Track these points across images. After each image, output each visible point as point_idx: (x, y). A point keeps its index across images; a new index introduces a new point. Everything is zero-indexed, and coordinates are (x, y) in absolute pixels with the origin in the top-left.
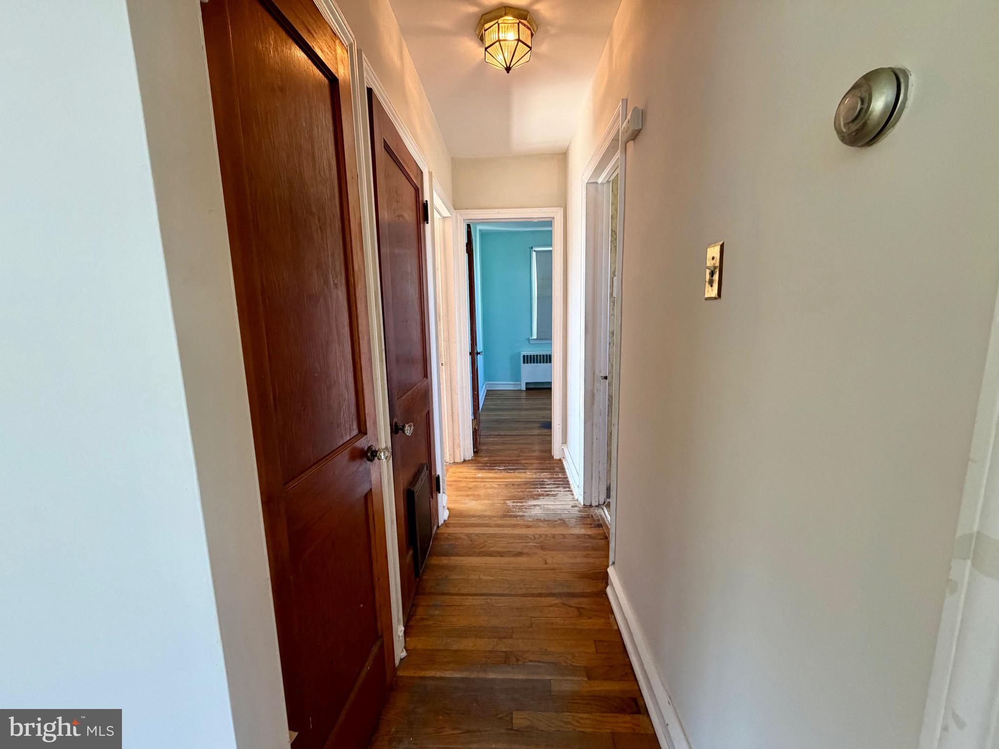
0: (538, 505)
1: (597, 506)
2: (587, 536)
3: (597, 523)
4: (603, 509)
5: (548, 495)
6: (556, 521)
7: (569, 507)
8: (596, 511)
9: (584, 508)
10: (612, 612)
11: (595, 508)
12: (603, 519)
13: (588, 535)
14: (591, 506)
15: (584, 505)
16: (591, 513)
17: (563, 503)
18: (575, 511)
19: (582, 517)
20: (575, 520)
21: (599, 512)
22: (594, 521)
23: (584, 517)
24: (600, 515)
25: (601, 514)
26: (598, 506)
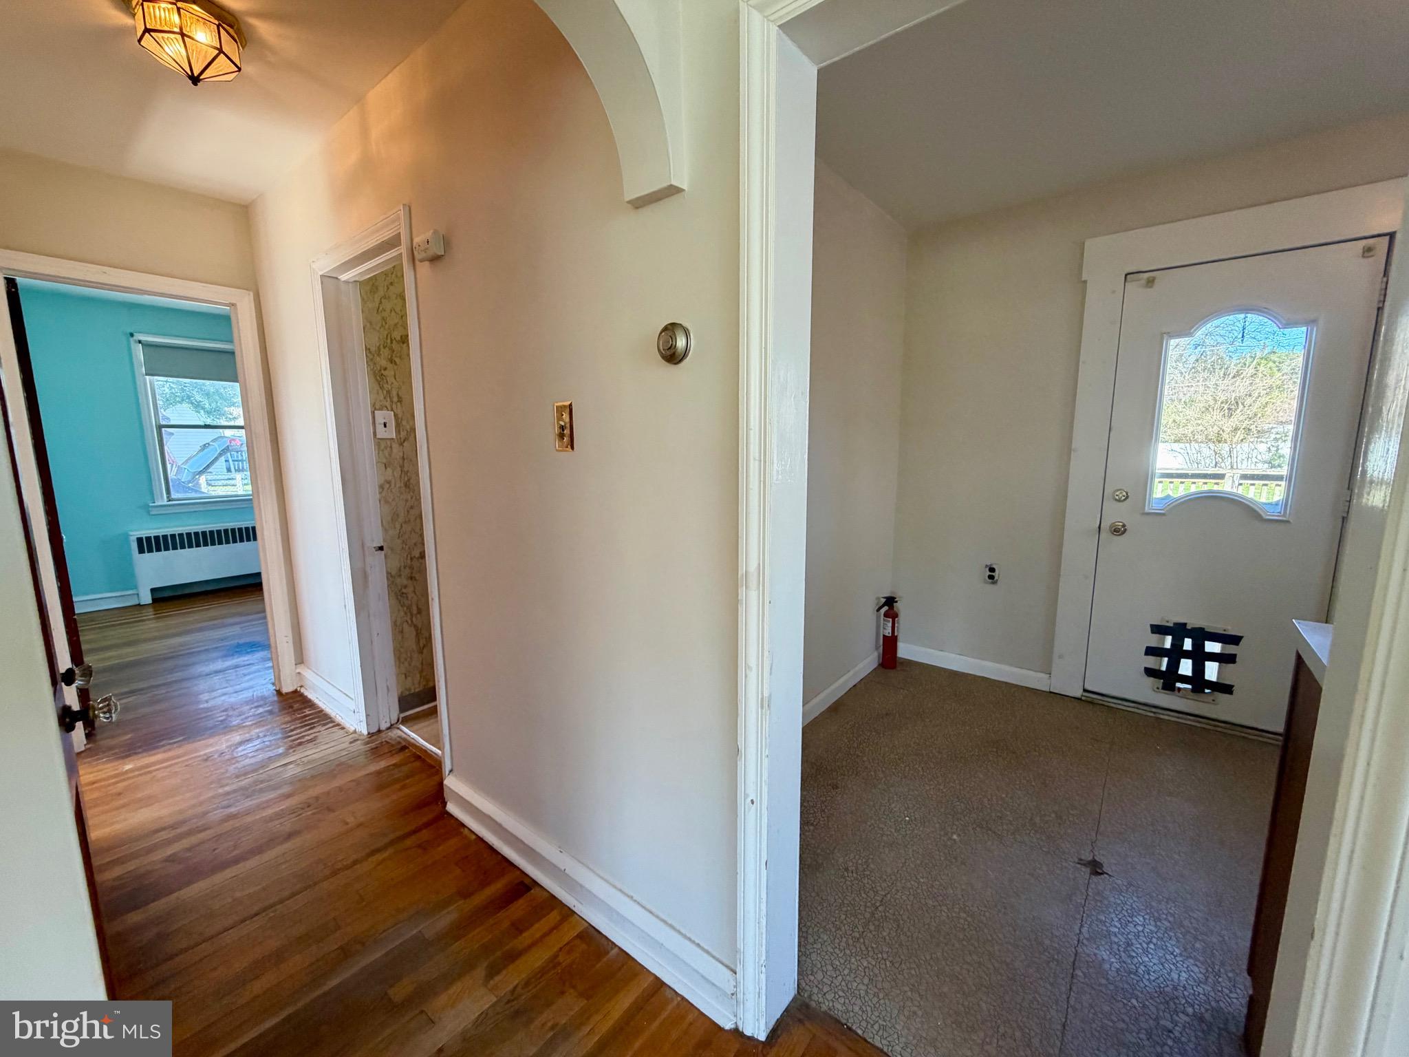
0: (290, 763)
1: (389, 728)
2: (391, 767)
3: (399, 747)
4: (398, 728)
5: (300, 744)
6: (334, 770)
7: (346, 745)
8: (389, 734)
9: (370, 737)
10: (463, 825)
11: (386, 732)
12: (405, 740)
13: (394, 765)
14: (379, 731)
15: (369, 733)
16: (384, 740)
17: (333, 744)
18: (359, 746)
19: (372, 749)
20: (364, 757)
21: (394, 734)
22: (393, 746)
23: (377, 747)
24: (399, 737)
25: (398, 735)
26: (391, 727)
